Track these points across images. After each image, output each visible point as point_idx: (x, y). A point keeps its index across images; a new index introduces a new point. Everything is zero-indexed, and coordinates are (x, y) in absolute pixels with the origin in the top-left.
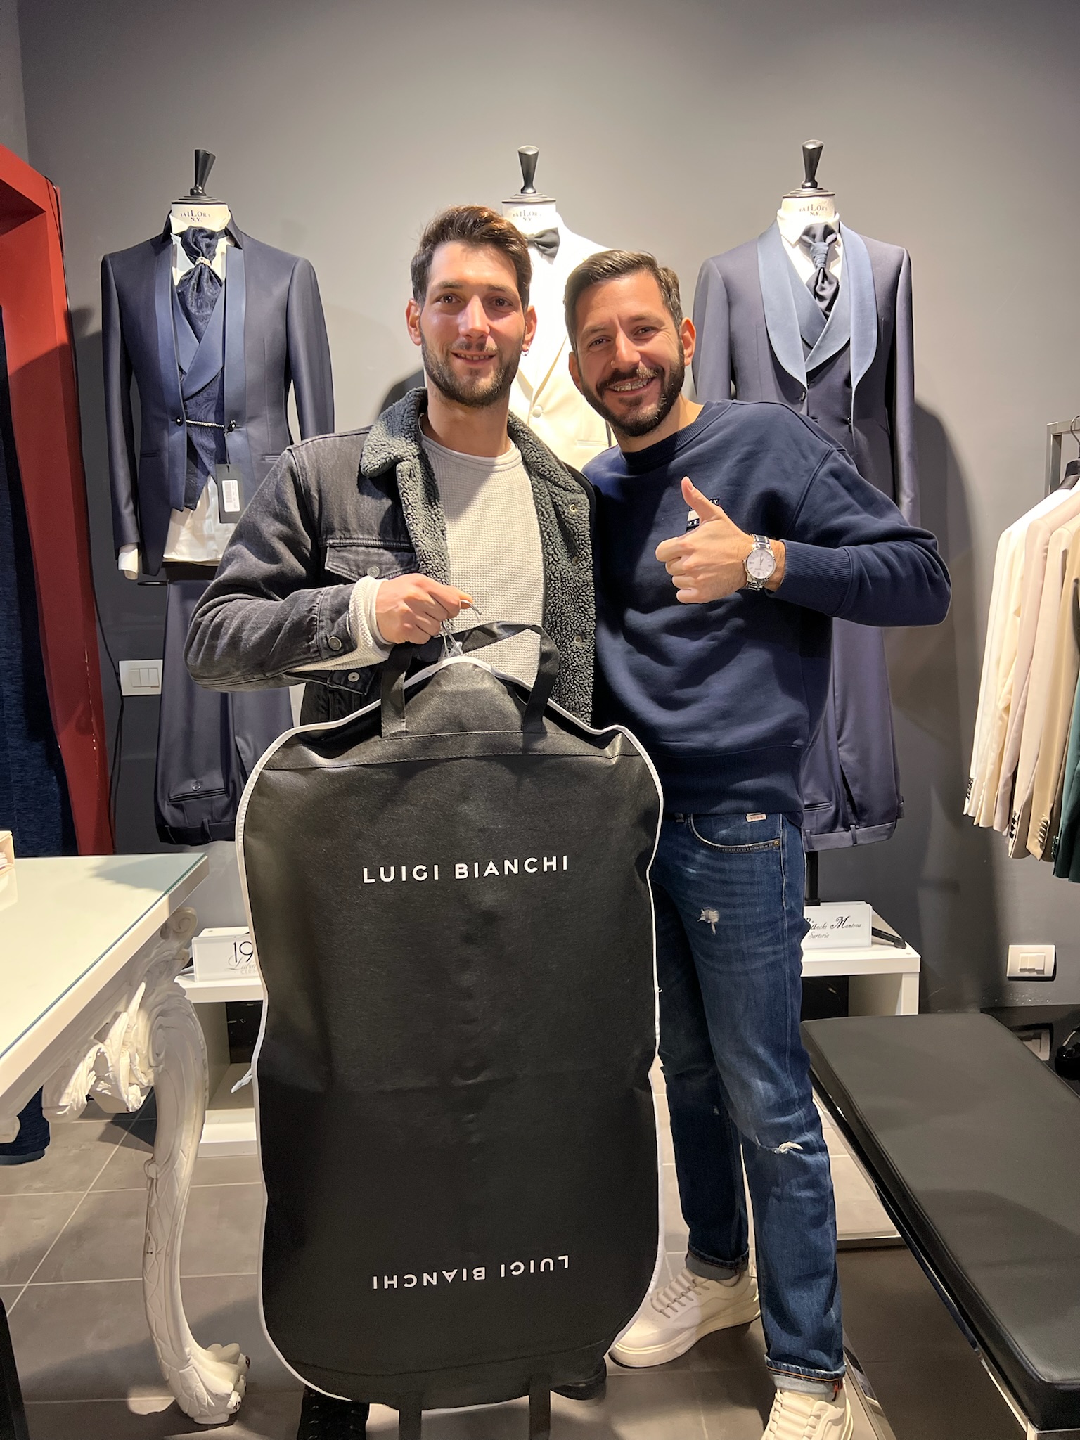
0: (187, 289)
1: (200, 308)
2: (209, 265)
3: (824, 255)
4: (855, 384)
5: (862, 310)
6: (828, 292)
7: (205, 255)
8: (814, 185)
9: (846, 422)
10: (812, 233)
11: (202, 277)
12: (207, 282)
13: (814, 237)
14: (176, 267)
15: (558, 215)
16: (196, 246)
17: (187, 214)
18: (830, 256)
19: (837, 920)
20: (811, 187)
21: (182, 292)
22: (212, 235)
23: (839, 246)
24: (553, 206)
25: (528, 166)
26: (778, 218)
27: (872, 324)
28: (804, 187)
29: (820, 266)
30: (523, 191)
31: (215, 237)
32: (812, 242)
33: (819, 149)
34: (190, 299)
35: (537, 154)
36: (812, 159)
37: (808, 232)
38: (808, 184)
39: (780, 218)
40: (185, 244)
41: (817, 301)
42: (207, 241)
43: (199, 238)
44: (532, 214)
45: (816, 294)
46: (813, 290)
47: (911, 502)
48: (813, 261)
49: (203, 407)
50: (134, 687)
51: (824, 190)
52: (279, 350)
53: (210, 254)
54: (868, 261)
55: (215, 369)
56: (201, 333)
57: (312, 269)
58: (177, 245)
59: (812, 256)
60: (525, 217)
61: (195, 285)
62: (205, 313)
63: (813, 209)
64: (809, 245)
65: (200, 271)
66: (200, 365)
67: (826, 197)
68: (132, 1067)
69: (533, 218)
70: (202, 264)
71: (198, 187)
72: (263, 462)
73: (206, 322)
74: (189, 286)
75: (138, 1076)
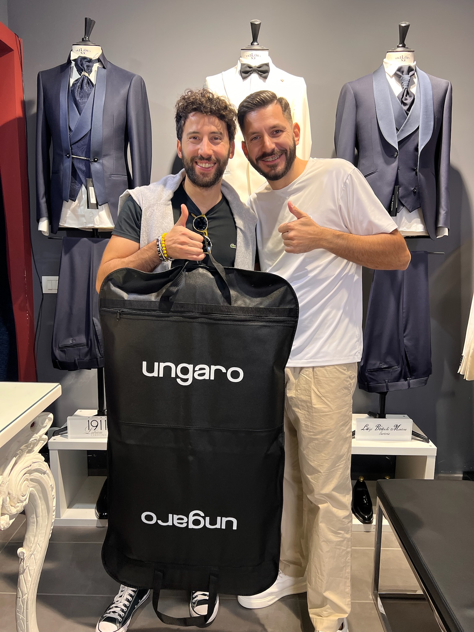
0: (75, 88)
1: (81, 97)
2: (88, 76)
3: (408, 82)
4: (420, 149)
5: (426, 111)
6: (409, 101)
7: (86, 71)
8: (404, 46)
9: (414, 170)
10: (402, 70)
12: (86, 85)
13: (403, 72)
14: (72, 78)
15: (269, 57)
16: (82, 66)
17: (79, 50)
18: (410, 83)
19: (394, 426)
20: (401, 47)
21: (73, 89)
22: (90, 61)
23: (416, 78)
24: (267, 53)
25: (255, 30)
26: (384, 63)
27: (431, 119)
28: (398, 47)
29: (405, 87)
30: (252, 44)
31: (92, 62)
32: (401, 75)
33: (407, 27)
34: (76, 93)
35: (260, 24)
36: (404, 32)
37: (400, 70)
38: (401, 45)
39: (385, 63)
40: (76, 65)
41: (402, 106)
42: (88, 64)
43: (84, 62)
44: (256, 55)
45: (402, 102)
46: (401, 100)
47: (445, 213)
48: (401, 85)
49: (81, 149)
50: (49, 289)
51: (409, 48)
52: (122, 121)
53: (89, 71)
54: (431, 87)
55: (87, 130)
56: (81, 111)
57: (142, 81)
58: (73, 66)
59: (401, 82)
60: (252, 57)
61: (80, 86)
62: (84, 101)
63: (403, 58)
64: (400, 77)
65: (83, 79)
66: (80, 127)
67: (409, 52)
68: (5, 505)
69: (257, 57)
70: (84, 75)
71: (86, 36)
72: (110, 178)
73: (84, 105)
74: (77, 86)
75: (8, 509)
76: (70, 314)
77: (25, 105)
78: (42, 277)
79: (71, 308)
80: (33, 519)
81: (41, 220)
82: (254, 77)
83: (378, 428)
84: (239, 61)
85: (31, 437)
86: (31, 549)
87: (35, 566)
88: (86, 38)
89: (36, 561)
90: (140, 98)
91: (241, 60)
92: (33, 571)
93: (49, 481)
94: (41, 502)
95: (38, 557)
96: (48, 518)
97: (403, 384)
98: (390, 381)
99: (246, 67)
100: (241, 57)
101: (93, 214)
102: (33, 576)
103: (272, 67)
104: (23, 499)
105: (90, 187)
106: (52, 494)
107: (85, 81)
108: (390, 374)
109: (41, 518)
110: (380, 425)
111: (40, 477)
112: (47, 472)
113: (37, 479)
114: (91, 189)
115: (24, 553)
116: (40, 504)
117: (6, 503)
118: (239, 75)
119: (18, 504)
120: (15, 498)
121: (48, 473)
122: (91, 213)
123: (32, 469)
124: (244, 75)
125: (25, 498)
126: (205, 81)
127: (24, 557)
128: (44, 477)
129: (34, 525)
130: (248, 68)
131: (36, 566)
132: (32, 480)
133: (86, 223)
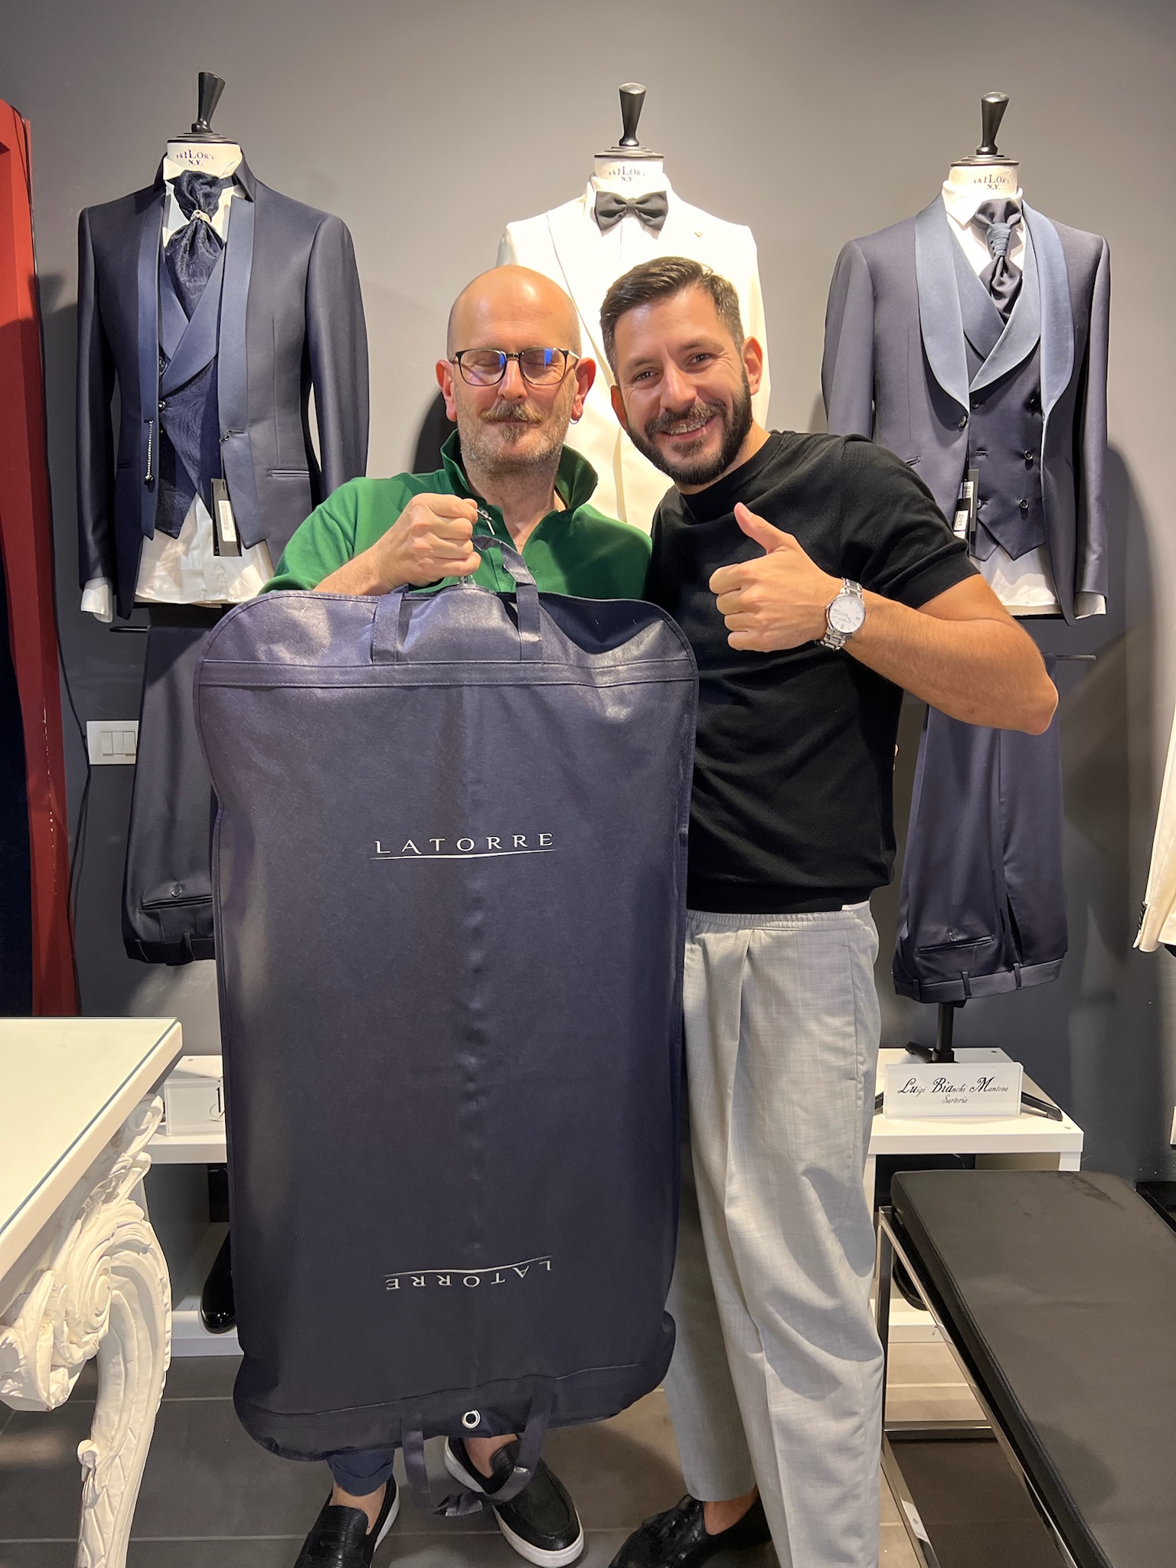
0: (175, 252)
1: (192, 275)
2: (208, 221)
3: (1005, 240)
4: (1047, 407)
5: (1053, 313)
6: (1008, 287)
7: (203, 208)
8: (993, 151)
9: (1022, 456)
10: (990, 210)
11: (198, 236)
12: (204, 243)
13: (992, 216)
14: (167, 227)
15: (664, 175)
16: (193, 196)
18: (1011, 241)
19: (979, 1081)
20: (987, 153)
21: (171, 255)
22: (213, 182)
23: (1022, 230)
24: (658, 165)
25: (631, 108)
26: (943, 192)
27: (1066, 332)
28: (979, 153)
29: (999, 253)
30: (622, 142)
31: (218, 185)
32: (989, 223)
33: (1003, 104)
34: (179, 264)
35: (644, 94)
36: (993, 116)
37: (985, 209)
38: (985, 149)
39: (948, 192)
40: (178, 193)
41: (993, 298)
42: (207, 189)
43: (197, 186)
44: (633, 172)
45: (992, 290)
46: (988, 285)
47: (1097, 559)
48: (989, 247)
49: (191, 405)
50: (104, 755)
51: (1006, 157)
52: (294, 334)
53: (210, 207)
54: (1061, 250)
55: (207, 357)
56: (192, 309)
57: (345, 230)
58: (170, 195)
59: (988, 241)
60: (624, 176)
61: (188, 246)
62: (198, 283)
63: (992, 181)
64: (985, 227)
65: (196, 228)
66: (188, 349)
67: (1008, 167)
68: (58, 1344)
69: (635, 177)
70: (199, 219)
71: (201, 120)
72: (270, 478)
73: (200, 294)
74: (179, 248)
75: (65, 1354)
76: (170, 822)
77: (39, 288)
78: (88, 722)
79: (172, 807)
80: (116, 1367)
81: (88, 584)
82: (630, 224)
83: (939, 1086)
84: (589, 184)
85: (114, 1162)
86: (112, 1442)
87: (123, 1486)
88: (202, 122)
89: (126, 1474)
90: (340, 273)
91: (595, 182)
92: (117, 1498)
93: (157, 1268)
94: (135, 1323)
95: (131, 1464)
96: (154, 1363)
97: (1004, 979)
98: (972, 974)
99: (608, 202)
100: (594, 175)
101: (223, 567)
102: (119, 1511)
103: (673, 199)
104: (98, 1322)
105: (220, 502)
106: (163, 1301)
107: (202, 233)
108: (973, 956)
109: (137, 1364)
110: (943, 1080)
111: (136, 1260)
112: (150, 1247)
113: (127, 1267)
114: (224, 507)
115: (94, 1455)
116: (135, 1329)
117: (62, 1340)
118: (591, 220)
119: (87, 1338)
120: (80, 1322)
121: (153, 1250)
122: (218, 567)
123: (117, 1243)
124: (604, 220)
125: (100, 1319)
126: (505, 234)
127: (96, 1463)
128: (144, 1260)
129: (118, 1382)
130: (615, 204)
131: (126, 1486)
132: (116, 1270)
133: (206, 591)
